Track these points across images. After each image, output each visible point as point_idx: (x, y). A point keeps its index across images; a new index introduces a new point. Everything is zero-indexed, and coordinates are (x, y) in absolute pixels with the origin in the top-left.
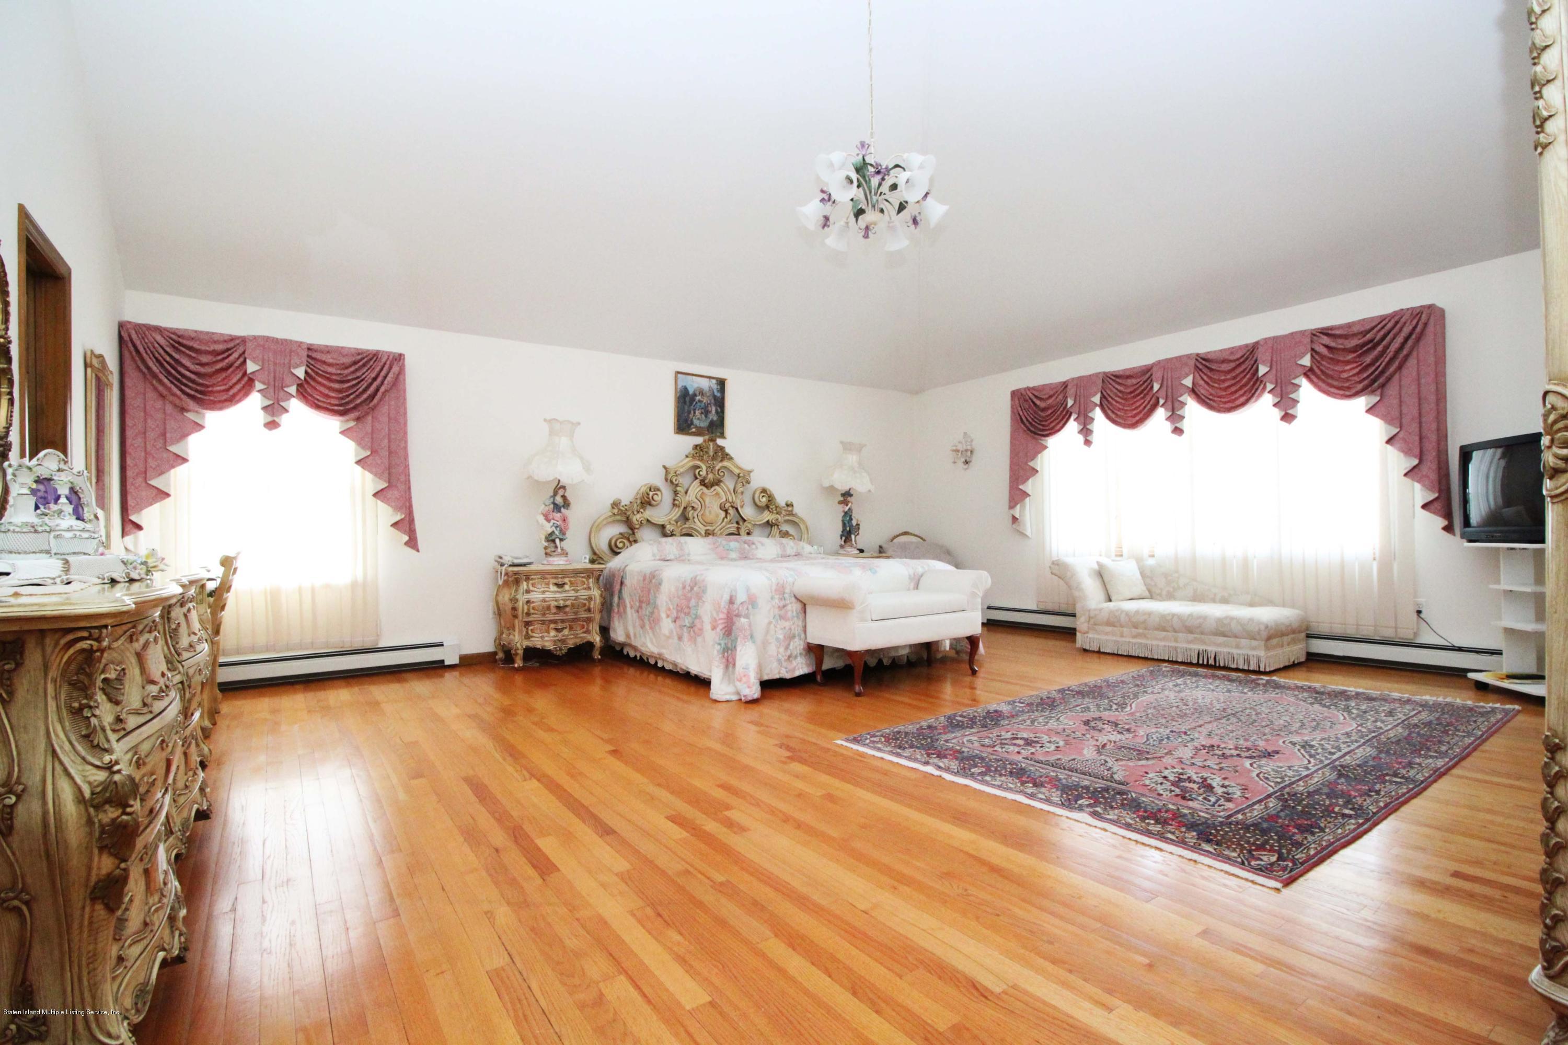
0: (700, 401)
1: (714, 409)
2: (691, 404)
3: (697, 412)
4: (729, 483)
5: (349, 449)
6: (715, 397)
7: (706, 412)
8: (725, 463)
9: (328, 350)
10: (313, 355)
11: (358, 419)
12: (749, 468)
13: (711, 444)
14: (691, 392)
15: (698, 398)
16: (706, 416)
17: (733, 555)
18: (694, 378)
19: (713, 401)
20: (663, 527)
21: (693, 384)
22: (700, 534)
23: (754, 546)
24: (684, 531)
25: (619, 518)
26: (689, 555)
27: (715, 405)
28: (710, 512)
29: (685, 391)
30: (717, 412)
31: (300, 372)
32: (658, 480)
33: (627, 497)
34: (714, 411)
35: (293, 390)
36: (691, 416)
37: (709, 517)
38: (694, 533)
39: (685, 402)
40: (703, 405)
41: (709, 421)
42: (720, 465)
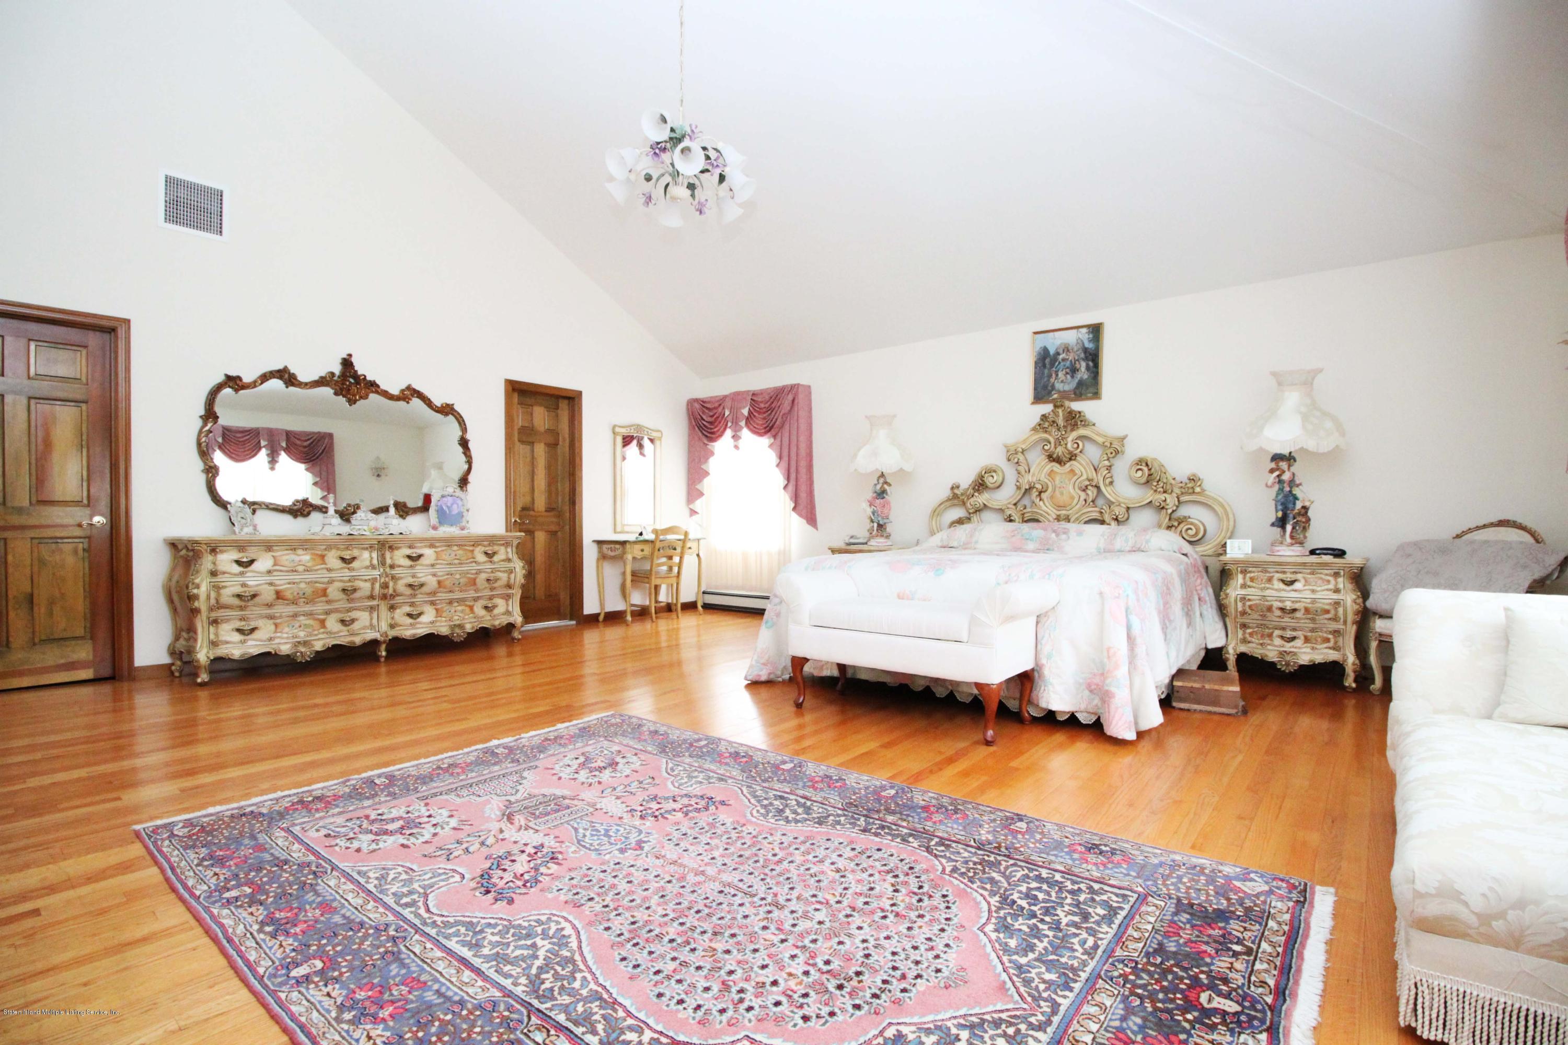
0: (1064, 360)
1: (1083, 364)
2: (1052, 365)
3: (1061, 374)
4: (1092, 453)
5: (771, 457)
6: (1085, 350)
7: (1073, 370)
8: (1082, 431)
9: (761, 392)
10: (754, 397)
11: (775, 437)
12: (1121, 434)
13: (1060, 411)
14: (1052, 352)
15: (1061, 357)
16: (1072, 377)
17: (1031, 546)
18: (1057, 334)
19: (1082, 355)
20: (1001, 510)
21: (1053, 343)
22: (1049, 521)
23: (1064, 537)
24: (1027, 517)
25: (956, 502)
26: (976, 542)
27: (1086, 359)
28: (1062, 494)
29: (1045, 351)
30: (1088, 368)
31: (745, 412)
32: (997, 459)
33: (966, 480)
34: (1083, 369)
35: (743, 423)
36: (1052, 380)
37: (1063, 499)
38: (1041, 519)
39: (1044, 366)
40: (1068, 364)
41: (1076, 381)
42: (1074, 434)
